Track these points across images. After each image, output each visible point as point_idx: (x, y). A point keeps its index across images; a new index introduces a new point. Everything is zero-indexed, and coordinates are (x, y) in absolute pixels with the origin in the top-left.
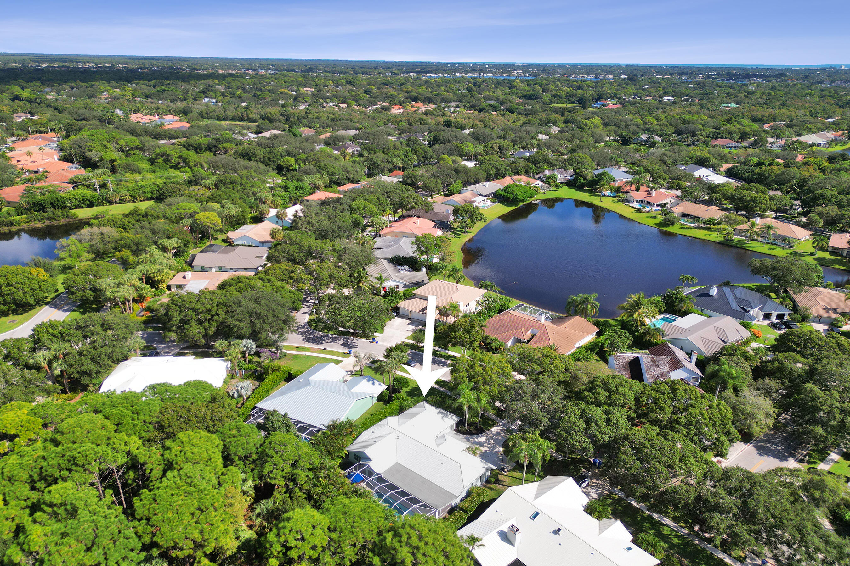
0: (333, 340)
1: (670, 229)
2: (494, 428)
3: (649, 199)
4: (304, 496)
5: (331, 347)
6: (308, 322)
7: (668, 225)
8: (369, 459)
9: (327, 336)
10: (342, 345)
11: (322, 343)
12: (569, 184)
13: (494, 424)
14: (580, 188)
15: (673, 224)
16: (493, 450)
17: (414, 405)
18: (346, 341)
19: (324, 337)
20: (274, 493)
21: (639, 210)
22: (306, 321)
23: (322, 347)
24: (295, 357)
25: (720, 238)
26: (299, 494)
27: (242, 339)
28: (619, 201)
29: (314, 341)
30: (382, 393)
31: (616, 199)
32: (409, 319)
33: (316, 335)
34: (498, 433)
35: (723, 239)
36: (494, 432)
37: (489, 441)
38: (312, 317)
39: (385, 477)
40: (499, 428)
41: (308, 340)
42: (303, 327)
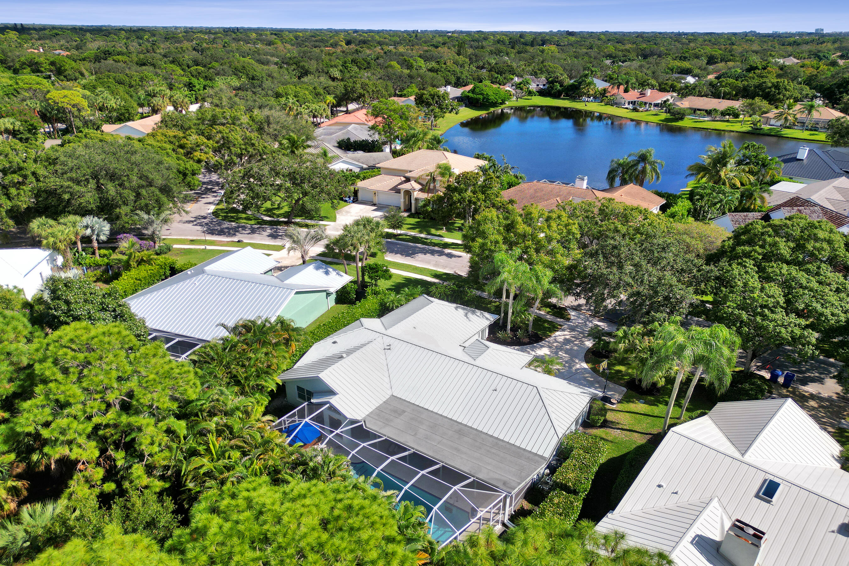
0: (253, 231)
1: (680, 124)
2: (557, 333)
3: (643, 100)
4: (158, 485)
5: (251, 238)
6: (213, 213)
7: (677, 120)
8: (332, 393)
9: (244, 228)
10: (269, 236)
11: (235, 235)
12: (542, 93)
13: (554, 328)
14: (557, 96)
15: (682, 119)
16: (570, 367)
17: (408, 301)
18: (276, 232)
19: (239, 227)
20: (72, 483)
21: (635, 110)
22: (211, 211)
23: (236, 239)
24: (189, 251)
25: (746, 128)
26: (145, 480)
27: (83, 215)
28: (606, 105)
29: (221, 233)
30: (344, 288)
31: (603, 104)
32: (374, 205)
33: (224, 226)
34: (567, 341)
35: (750, 129)
36: (561, 339)
37: (556, 353)
38: (220, 207)
39: (371, 426)
40: (566, 333)
41: (212, 232)
42: (205, 218)
